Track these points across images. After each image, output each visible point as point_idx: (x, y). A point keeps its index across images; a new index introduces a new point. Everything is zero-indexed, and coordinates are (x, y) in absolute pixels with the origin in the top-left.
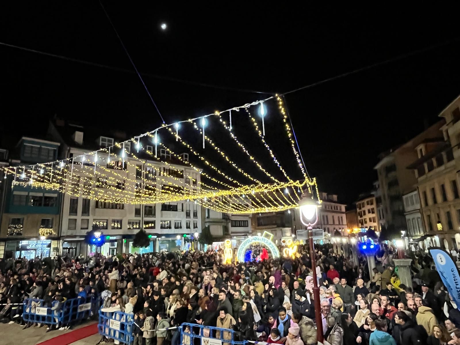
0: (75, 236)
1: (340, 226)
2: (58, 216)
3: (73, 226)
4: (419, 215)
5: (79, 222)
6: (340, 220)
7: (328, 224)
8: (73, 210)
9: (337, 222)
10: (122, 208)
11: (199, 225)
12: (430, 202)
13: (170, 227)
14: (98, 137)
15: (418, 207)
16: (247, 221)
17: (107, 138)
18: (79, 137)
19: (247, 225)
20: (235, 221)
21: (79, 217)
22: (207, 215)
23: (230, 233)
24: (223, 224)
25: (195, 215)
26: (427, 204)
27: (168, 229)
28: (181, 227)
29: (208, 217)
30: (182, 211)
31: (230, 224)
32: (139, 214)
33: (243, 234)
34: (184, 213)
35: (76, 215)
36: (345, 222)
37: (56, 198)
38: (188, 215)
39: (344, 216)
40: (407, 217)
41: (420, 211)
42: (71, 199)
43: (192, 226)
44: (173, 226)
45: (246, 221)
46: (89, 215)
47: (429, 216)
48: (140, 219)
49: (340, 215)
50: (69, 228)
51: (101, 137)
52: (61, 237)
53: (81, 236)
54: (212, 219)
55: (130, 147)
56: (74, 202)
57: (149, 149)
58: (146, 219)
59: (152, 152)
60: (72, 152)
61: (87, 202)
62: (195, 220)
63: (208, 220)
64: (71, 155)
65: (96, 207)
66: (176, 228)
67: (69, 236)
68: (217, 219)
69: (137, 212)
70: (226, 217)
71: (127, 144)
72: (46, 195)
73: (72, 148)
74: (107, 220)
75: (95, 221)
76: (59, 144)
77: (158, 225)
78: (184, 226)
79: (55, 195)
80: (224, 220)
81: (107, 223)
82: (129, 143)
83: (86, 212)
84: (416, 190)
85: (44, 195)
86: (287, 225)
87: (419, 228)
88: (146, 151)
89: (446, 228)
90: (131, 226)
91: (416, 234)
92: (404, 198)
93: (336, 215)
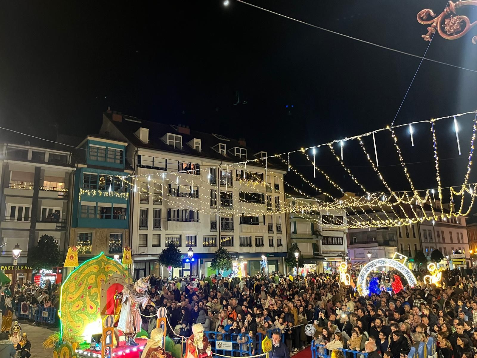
0: (147, 255)
1: (459, 246)
2: (128, 230)
3: (144, 242)
5: (150, 238)
6: (460, 237)
7: (444, 242)
8: (144, 224)
9: (455, 240)
10: (196, 220)
11: (284, 242)
13: (251, 245)
14: (165, 133)
16: (342, 237)
17: (175, 135)
18: (144, 134)
19: (341, 243)
20: (327, 237)
22: (293, 230)
23: (322, 253)
24: (313, 241)
25: (279, 229)
27: (248, 247)
28: (263, 245)
29: (295, 232)
30: (264, 224)
31: (321, 241)
32: (215, 228)
33: (337, 255)
34: (266, 227)
35: (147, 229)
36: (466, 240)
37: (125, 209)
38: (270, 229)
39: (465, 232)
42: (141, 210)
43: (275, 243)
44: (254, 243)
45: (340, 237)
46: (160, 230)
48: (217, 234)
49: (459, 231)
50: (140, 245)
51: (168, 134)
52: (132, 255)
53: (153, 255)
54: (299, 234)
55: (200, 146)
56: (144, 213)
57: (223, 148)
58: (223, 234)
59: (225, 151)
60: (140, 153)
61: (157, 213)
62: (279, 235)
63: (294, 236)
64: (140, 157)
65: (169, 220)
66: (257, 245)
67: (139, 255)
68: (306, 234)
69: (213, 226)
70: (315, 232)
71: (197, 143)
72: (115, 205)
73: (140, 149)
74: (180, 235)
75: (167, 236)
76: (126, 144)
77: (237, 242)
78: (266, 242)
79: (125, 206)
80: (314, 237)
81: (180, 239)
82: (199, 141)
83: (157, 225)
85: (112, 205)
86: (391, 243)
88: (218, 150)
90: (207, 243)
93: (454, 230)
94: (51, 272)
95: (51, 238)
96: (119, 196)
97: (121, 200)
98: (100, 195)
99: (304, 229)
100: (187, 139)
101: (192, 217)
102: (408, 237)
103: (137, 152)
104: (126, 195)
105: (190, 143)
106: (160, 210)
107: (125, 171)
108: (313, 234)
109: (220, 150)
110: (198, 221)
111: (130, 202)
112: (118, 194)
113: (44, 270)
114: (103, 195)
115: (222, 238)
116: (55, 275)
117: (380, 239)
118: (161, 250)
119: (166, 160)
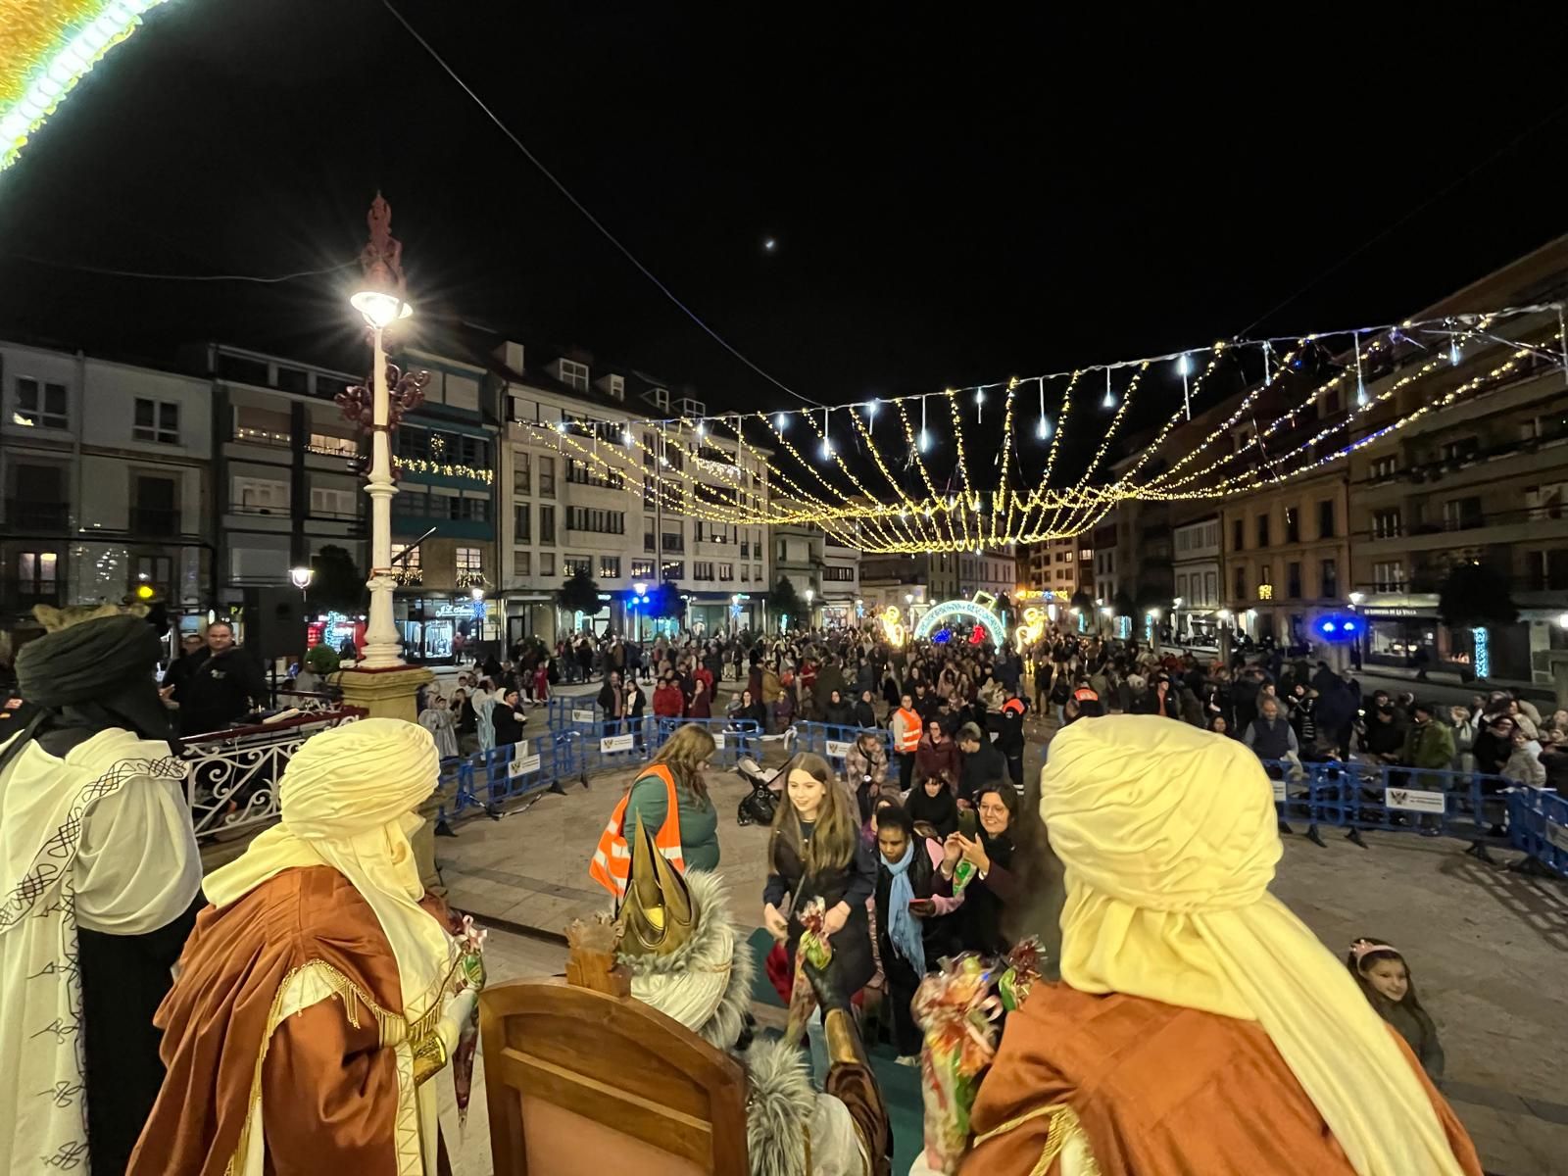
0: (530, 592)
2: (492, 543)
3: (524, 567)
4: (1215, 568)
5: (535, 559)
8: (522, 534)
10: (619, 531)
11: (765, 575)
12: (1250, 539)
13: (712, 578)
14: (554, 358)
15: (1215, 550)
16: (851, 569)
17: (573, 363)
18: (514, 355)
19: (850, 578)
20: (831, 568)
21: (535, 548)
22: (780, 554)
23: (822, 593)
24: (811, 573)
25: (758, 554)
26: (1239, 544)
27: (708, 582)
28: (731, 578)
29: (784, 558)
30: (736, 543)
31: (822, 574)
32: (653, 547)
33: (845, 597)
34: (738, 547)
35: (529, 543)
37: (486, 501)
38: (744, 552)
40: (1178, 571)
41: (1219, 560)
42: (516, 507)
43: (752, 578)
44: (717, 576)
45: (848, 568)
46: (554, 545)
47: (1240, 572)
48: (655, 556)
50: (517, 573)
51: (562, 360)
52: (502, 592)
53: (543, 592)
54: (792, 562)
55: (622, 390)
56: (523, 513)
57: (663, 397)
58: (666, 557)
59: (667, 403)
60: (512, 392)
61: (548, 514)
62: (758, 562)
63: (781, 564)
64: (511, 400)
65: (570, 526)
66: (722, 579)
67: (517, 592)
68: (800, 562)
69: (649, 542)
70: (815, 561)
71: (616, 382)
72: (467, 494)
73: (512, 384)
74: (590, 557)
75: (568, 558)
76: (484, 371)
77: (689, 571)
78: (737, 576)
79: (486, 496)
80: (813, 566)
81: (590, 562)
82: (620, 379)
83: (548, 537)
84: (1214, 516)
85: (461, 493)
86: (920, 579)
87: (1207, 593)
88: (655, 401)
89: (1281, 596)
90: (638, 573)
91: (1197, 605)
92: (1178, 532)
93: (1001, 563)
94: (343, 618)
95: (344, 551)
96: (473, 476)
97: (479, 484)
98: (436, 471)
99: (797, 553)
100: (599, 373)
101: (612, 524)
102: (942, 570)
103: (505, 389)
104: (487, 474)
105: (600, 383)
106: (552, 509)
107: (485, 427)
108: (811, 561)
109: (659, 399)
110: (622, 533)
111: (495, 489)
112: (472, 471)
113: (334, 614)
114: (441, 471)
115: (664, 564)
116: (352, 626)
117: (905, 572)
118: (557, 583)
119: (563, 411)
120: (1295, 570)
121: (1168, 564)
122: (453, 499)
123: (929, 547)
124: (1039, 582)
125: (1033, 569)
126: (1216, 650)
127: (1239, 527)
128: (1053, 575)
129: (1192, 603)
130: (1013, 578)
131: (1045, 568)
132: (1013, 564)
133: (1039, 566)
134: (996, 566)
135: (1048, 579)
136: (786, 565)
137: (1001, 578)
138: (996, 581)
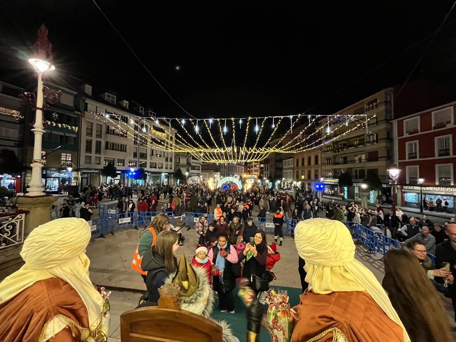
0: (91, 169)
2: (77, 152)
3: (88, 161)
4: (292, 171)
5: (93, 158)
8: (89, 149)
10: (125, 151)
11: (173, 168)
12: (300, 164)
13: (156, 168)
14: (104, 92)
15: (292, 166)
16: (199, 166)
17: (111, 95)
18: (88, 89)
19: (198, 169)
20: (193, 166)
21: (93, 155)
22: (178, 161)
23: (190, 173)
24: (187, 167)
25: (171, 161)
26: (297, 165)
27: (155, 169)
28: (162, 168)
29: (179, 162)
30: (164, 157)
31: (190, 168)
32: (136, 156)
33: (197, 175)
34: (165, 158)
35: (91, 153)
37: (75, 138)
38: (167, 160)
40: (283, 171)
41: (293, 169)
42: (86, 140)
43: (169, 168)
44: (157, 167)
46: (101, 154)
47: (297, 172)
48: (137, 160)
50: (86, 163)
51: (106, 93)
52: (80, 169)
53: (95, 170)
54: (181, 164)
55: (128, 106)
56: (89, 143)
57: (142, 109)
58: (141, 160)
59: (143, 111)
60: (87, 101)
61: (98, 144)
62: (171, 163)
63: (178, 164)
64: (86, 104)
65: (107, 148)
66: (159, 168)
67: (85, 169)
68: (183, 164)
69: (135, 155)
70: (189, 164)
71: (126, 103)
72: (67, 134)
73: (87, 99)
74: (114, 159)
75: (105, 159)
76: (76, 93)
77: (148, 165)
78: (164, 167)
79: (75, 136)
80: (188, 165)
81: (114, 161)
82: (128, 102)
83: (98, 151)
84: (292, 157)
85: (65, 134)
86: (218, 171)
87: (290, 177)
88: (139, 111)
89: (306, 178)
90: (131, 164)
91: (288, 180)
92: (284, 161)
93: (240, 167)
94: (10, 176)
95: (12, 152)
96: (70, 128)
97: (72, 131)
98: (54, 125)
99: (183, 161)
100: (119, 99)
101: (123, 148)
102: (225, 168)
103: (84, 100)
104: (76, 128)
105: (121, 103)
106: (100, 142)
107: (76, 112)
108: (187, 164)
109: (140, 111)
110: (126, 151)
111: (79, 133)
112: (69, 127)
113: (7, 175)
114: (57, 126)
115: (140, 162)
116: (14, 179)
117: (214, 168)
118: (101, 167)
119: (106, 110)
120: (309, 172)
121: (281, 169)
122: (61, 136)
123: (222, 162)
124: (250, 173)
125: (248, 169)
126: (292, 192)
127: (298, 160)
128: (253, 171)
129: (287, 179)
130: (243, 172)
131: (251, 169)
132: (243, 167)
133: (250, 168)
134: (239, 167)
135: (252, 172)
136: (180, 165)
137: (240, 171)
138: (239, 172)
